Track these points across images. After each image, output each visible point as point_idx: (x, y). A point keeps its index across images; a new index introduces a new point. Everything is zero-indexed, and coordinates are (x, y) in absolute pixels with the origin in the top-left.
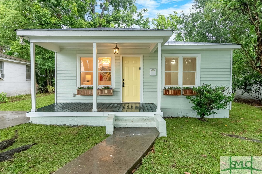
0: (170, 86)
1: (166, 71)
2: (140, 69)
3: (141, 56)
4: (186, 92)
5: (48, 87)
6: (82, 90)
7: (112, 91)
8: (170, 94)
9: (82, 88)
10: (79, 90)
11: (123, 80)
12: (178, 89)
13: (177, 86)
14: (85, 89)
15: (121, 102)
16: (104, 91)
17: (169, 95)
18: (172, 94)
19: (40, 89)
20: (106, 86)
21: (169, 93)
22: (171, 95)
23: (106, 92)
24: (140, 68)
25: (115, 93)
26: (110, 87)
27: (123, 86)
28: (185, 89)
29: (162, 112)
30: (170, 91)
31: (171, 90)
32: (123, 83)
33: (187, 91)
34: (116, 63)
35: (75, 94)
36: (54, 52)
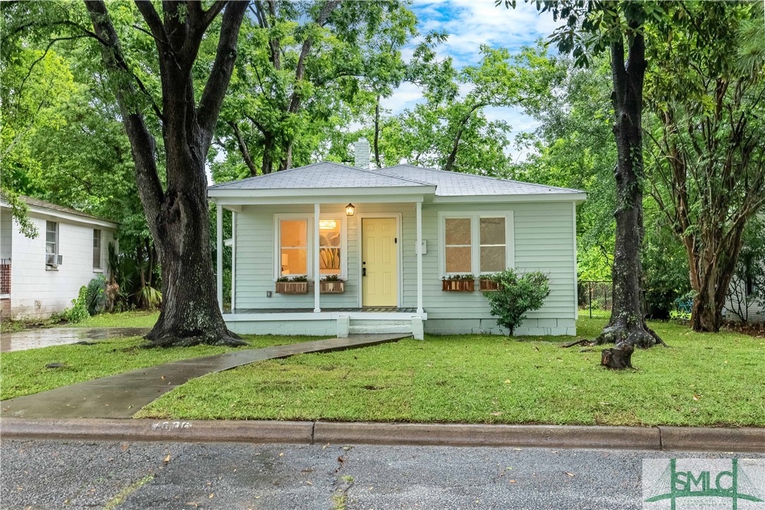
0: (453, 274)
1: (447, 244)
2: (396, 242)
3: (398, 216)
4: (483, 284)
5: (145, 292)
6: (286, 284)
7: (342, 284)
8: (453, 288)
9: (285, 280)
10: (281, 283)
11: (364, 263)
12: (470, 279)
13: (468, 274)
14: (291, 281)
15: (361, 307)
16: (326, 284)
17: (451, 290)
18: (458, 289)
19: (122, 297)
20: (331, 275)
21: (450, 288)
22: (456, 290)
23: (331, 286)
24: (396, 239)
25: (348, 289)
26: (338, 278)
27: (364, 274)
28: (483, 279)
29: (425, 312)
30: (453, 283)
31: (456, 281)
32: (364, 269)
33: (485, 282)
34: (350, 231)
35: (271, 293)
36: (231, 212)
